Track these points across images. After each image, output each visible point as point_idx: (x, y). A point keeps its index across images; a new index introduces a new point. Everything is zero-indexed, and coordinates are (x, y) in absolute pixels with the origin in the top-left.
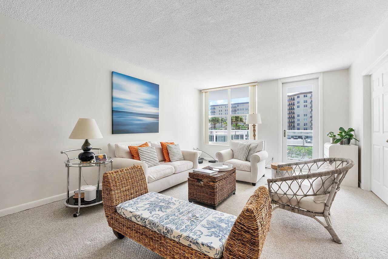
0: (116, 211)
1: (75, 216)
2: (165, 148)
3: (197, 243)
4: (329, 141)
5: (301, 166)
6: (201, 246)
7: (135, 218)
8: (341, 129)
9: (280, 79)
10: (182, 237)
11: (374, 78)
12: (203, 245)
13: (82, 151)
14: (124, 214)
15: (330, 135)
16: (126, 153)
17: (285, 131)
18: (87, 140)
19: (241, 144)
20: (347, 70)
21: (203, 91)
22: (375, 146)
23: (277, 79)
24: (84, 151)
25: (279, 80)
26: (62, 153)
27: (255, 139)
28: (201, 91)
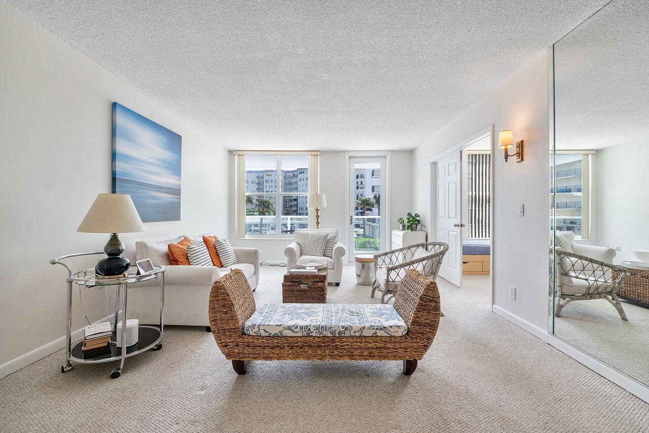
0: (243, 333)
1: (115, 376)
2: (212, 246)
3: (384, 327)
4: (398, 229)
5: (397, 254)
6: (390, 329)
7: (290, 330)
8: (409, 214)
9: (348, 151)
10: (366, 328)
11: (440, 166)
12: (391, 327)
13: (106, 256)
14: (266, 331)
15: (400, 221)
16: (161, 256)
17: (351, 216)
18: (115, 234)
19: (313, 236)
20: (411, 152)
21: (234, 153)
22: (440, 231)
23: (344, 151)
24: (109, 255)
25: (346, 153)
26: (54, 263)
27: (318, 228)
28: (231, 152)
